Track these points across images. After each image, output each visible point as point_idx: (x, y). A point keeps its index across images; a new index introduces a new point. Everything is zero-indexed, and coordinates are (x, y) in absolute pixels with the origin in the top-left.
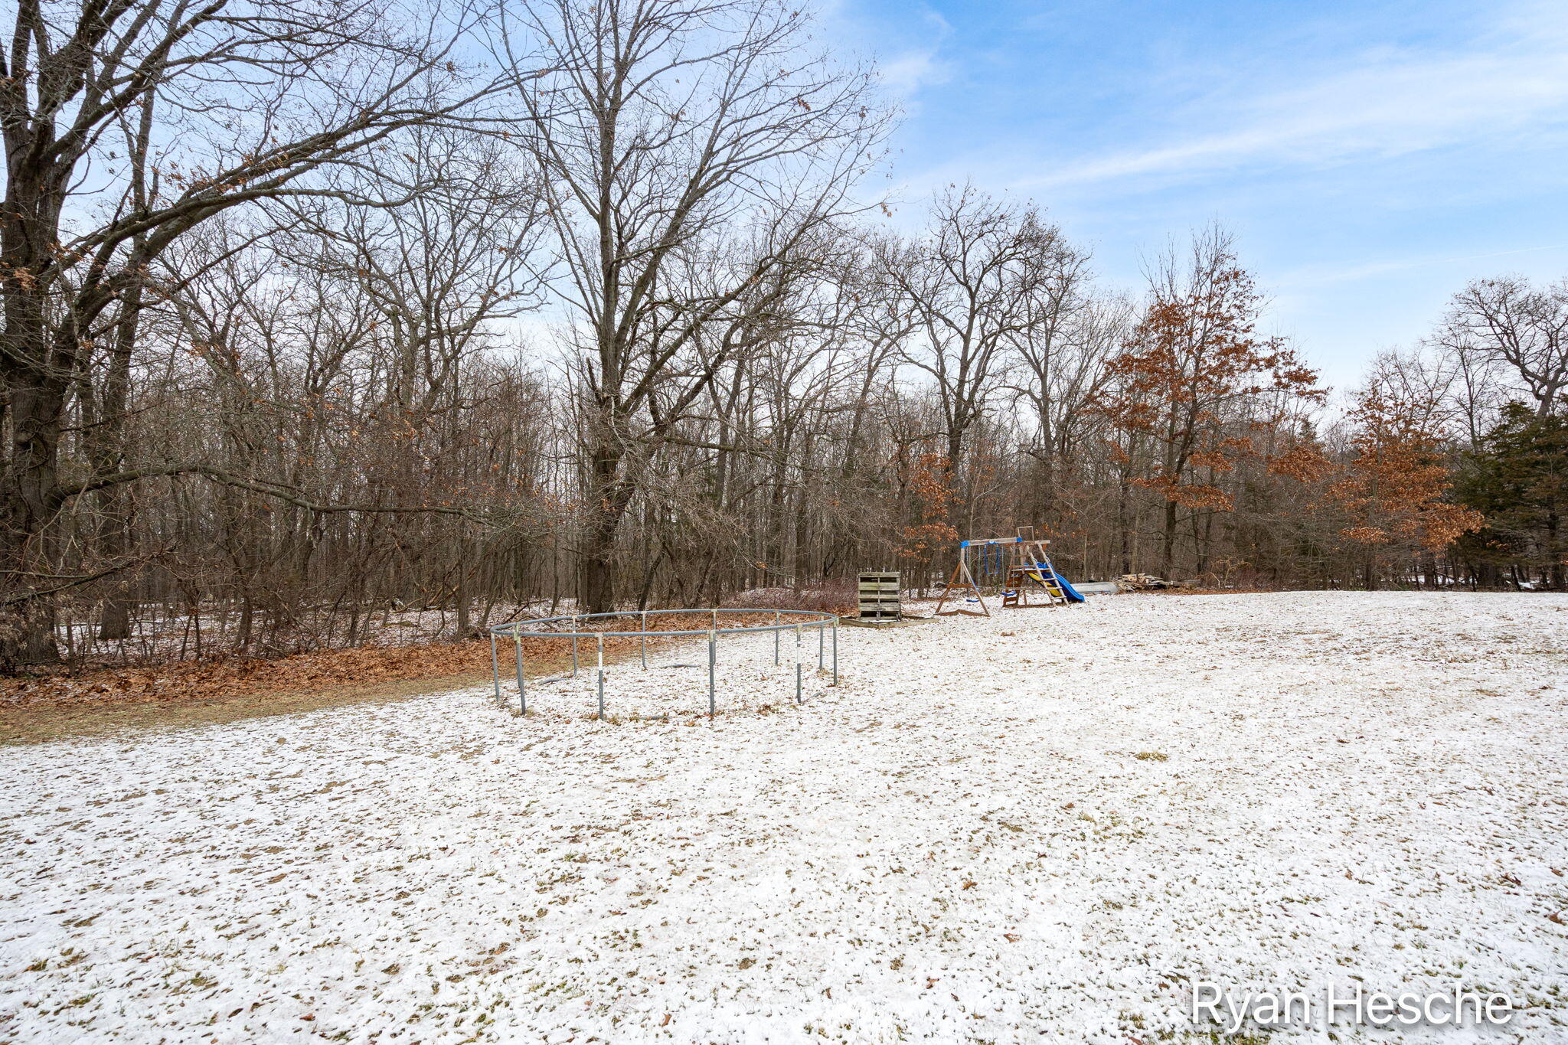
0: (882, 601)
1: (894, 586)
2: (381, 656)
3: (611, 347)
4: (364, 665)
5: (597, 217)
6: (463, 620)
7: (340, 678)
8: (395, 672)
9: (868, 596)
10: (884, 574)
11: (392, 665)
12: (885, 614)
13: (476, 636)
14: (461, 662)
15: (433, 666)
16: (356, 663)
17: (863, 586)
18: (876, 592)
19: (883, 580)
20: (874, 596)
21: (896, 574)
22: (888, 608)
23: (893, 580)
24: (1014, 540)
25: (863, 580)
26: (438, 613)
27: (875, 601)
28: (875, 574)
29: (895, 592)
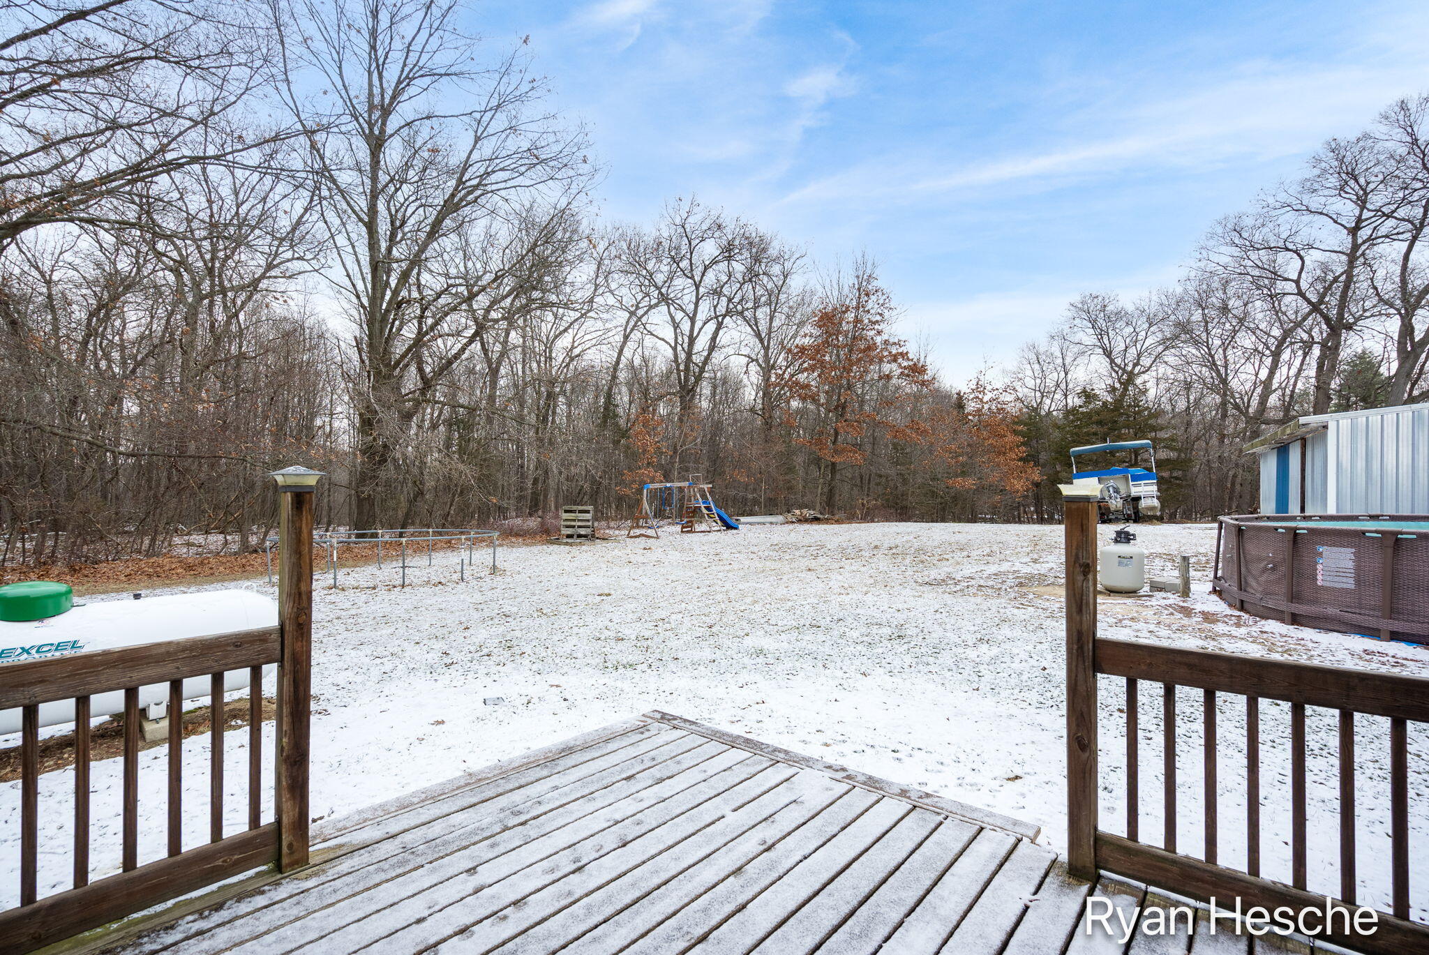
0: (579, 527)
1: (588, 516)
2: (180, 562)
3: (377, 325)
4: (167, 568)
5: (365, 224)
6: (244, 541)
7: (150, 576)
8: (192, 572)
9: (569, 523)
10: (581, 508)
11: (190, 568)
12: (580, 536)
13: (255, 551)
14: (244, 566)
15: (221, 569)
16: (162, 567)
17: (565, 516)
18: (574, 520)
19: (580, 512)
20: (573, 523)
21: (590, 508)
22: (582, 531)
23: (588, 512)
24: (687, 484)
25: (566, 511)
26: (221, 537)
27: (574, 527)
28: (574, 508)
29: (588, 521)
